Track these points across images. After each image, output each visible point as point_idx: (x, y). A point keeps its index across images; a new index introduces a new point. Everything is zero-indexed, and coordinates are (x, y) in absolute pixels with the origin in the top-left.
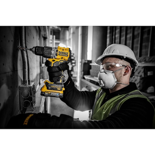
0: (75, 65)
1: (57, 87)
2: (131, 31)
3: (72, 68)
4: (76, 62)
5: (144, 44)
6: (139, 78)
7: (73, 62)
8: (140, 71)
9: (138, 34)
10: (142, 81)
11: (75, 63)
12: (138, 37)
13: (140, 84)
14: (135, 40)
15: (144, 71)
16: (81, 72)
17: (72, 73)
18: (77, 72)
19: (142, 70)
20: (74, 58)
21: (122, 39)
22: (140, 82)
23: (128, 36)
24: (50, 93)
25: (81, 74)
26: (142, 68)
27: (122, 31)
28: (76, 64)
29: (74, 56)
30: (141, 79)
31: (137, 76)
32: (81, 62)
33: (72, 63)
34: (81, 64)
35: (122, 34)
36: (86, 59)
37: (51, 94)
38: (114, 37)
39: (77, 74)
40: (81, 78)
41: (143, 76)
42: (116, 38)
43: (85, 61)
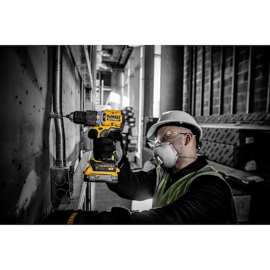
0: (134, 126)
1: (108, 166)
2: (219, 74)
3: (130, 130)
4: (136, 120)
5: (239, 94)
6: (232, 147)
7: (131, 120)
8: (234, 137)
9: (231, 78)
10: (237, 152)
11: (134, 122)
12: (231, 84)
13: (234, 157)
14: (226, 88)
15: (240, 137)
16: (143, 136)
17: (130, 137)
18: (138, 136)
19: (237, 135)
20: (133, 114)
21: (206, 85)
22: (233, 154)
23: (215, 81)
24: (97, 176)
25: (144, 140)
26: (237, 132)
27: (206, 74)
28: (136, 123)
29: (133, 111)
30: (235, 149)
31: (230, 144)
32: (143, 121)
33: (129, 123)
34: (143, 124)
35: (206, 78)
36: (151, 117)
37: (100, 178)
38: (193, 83)
39: (137, 139)
40: (143, 145)
41: (238, 144)
42: (197, 84)
43: (149, 118)
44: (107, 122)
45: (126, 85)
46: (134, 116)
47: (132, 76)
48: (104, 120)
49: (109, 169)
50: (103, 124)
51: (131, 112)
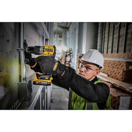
0: (73, 58)
2: (117, 32)
3: (70, 60)
4: (74, 55)
5: (128, 42)
6: (122, 71)
7: (71, 55)
8: (123, 66)
9: (124, 34)
10: (124, 73)
11: (73, 56)
12: (123, 37)
13: (122, 76)
14: (121, 39)
15: (126, 65)
16: (77, 63)
17: (70, 63)
18: (74, 63)
19: (125, 64)
20: (72, 52)
21: (110, 38)
22: (122, 74)
23: (115, 36)
24: (40, 82)
25: (77, 65)
26: (125, 63)
27: (110, 32)
28: (74, 57)
29: (72, 50)
30: (123, 72)
31: (120, 69)
32: (77, 56)
33: (70, 56)
34: (77, 57)
35: (110, 34)
36: (81, 53)
37: (41, 83)
38: (103, 36)
39: (74, 64)
40: (77, 67)
41: (125, 69)
42: (105, 37)
43: (80, 54)
44: (45, 53)
45: (69, 38)
46: (73, 53)
47: (72, 33)
48: (44, 51)
49: (46, 78)
50: (43, 53)
51: (71, 51)
